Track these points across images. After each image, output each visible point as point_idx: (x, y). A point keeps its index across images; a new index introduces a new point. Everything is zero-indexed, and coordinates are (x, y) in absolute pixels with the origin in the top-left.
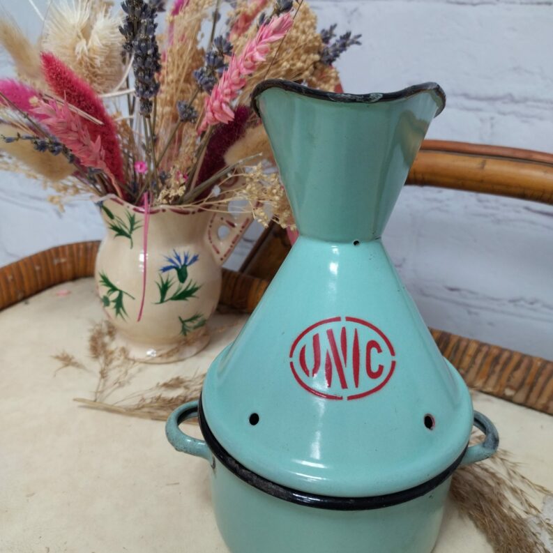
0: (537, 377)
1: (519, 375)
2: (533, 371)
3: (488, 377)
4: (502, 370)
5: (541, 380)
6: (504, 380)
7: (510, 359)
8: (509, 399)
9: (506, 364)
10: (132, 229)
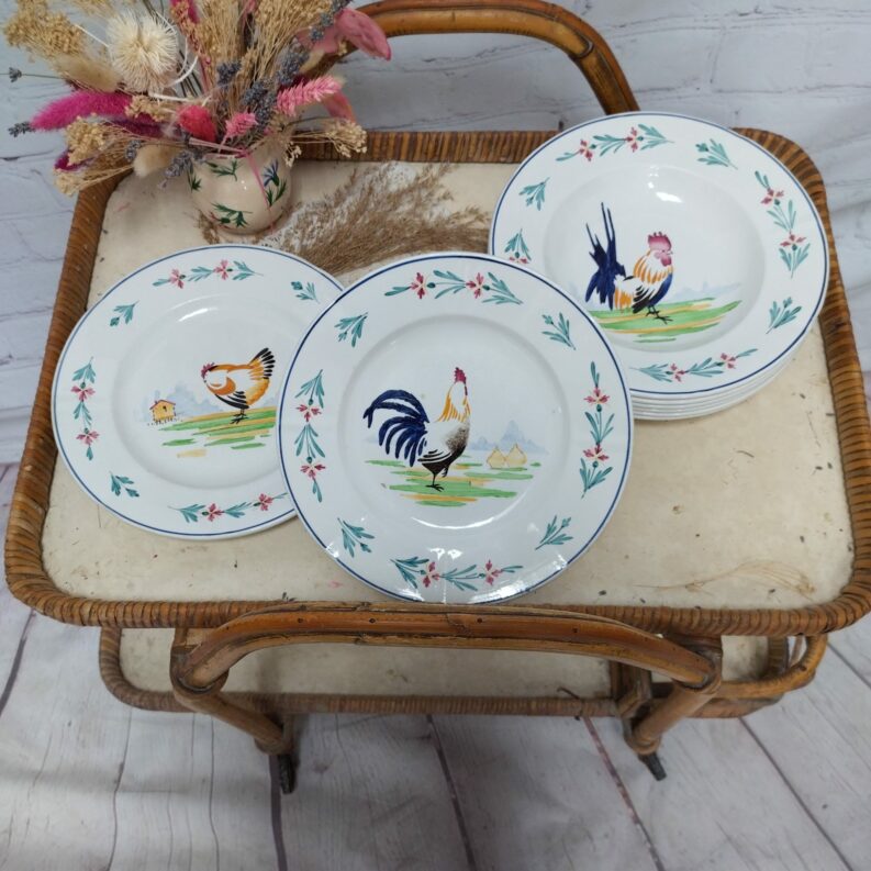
0: (517, 146)
1: (506, 148)
2: (515, 141)
3: (488, 154)
4: (496, 147)
5: (520, 147)
6: (498, 154)
7: (499, 138)
8: (504, 162)
9: (497, 143)
10: (234, 169)
